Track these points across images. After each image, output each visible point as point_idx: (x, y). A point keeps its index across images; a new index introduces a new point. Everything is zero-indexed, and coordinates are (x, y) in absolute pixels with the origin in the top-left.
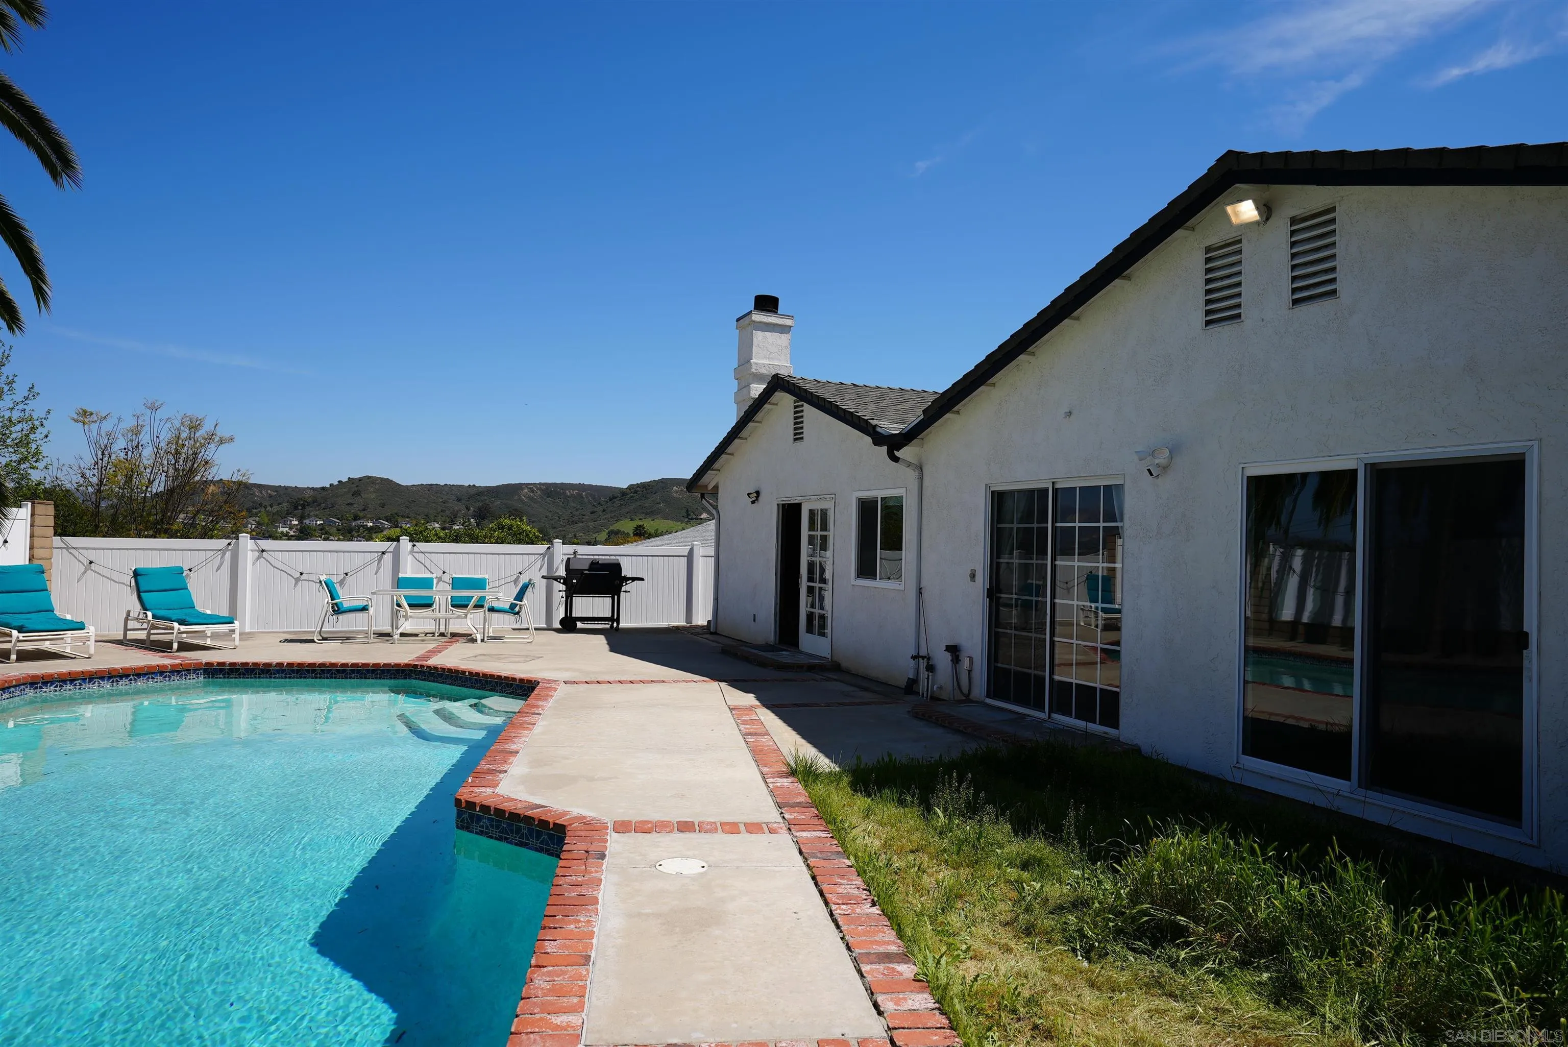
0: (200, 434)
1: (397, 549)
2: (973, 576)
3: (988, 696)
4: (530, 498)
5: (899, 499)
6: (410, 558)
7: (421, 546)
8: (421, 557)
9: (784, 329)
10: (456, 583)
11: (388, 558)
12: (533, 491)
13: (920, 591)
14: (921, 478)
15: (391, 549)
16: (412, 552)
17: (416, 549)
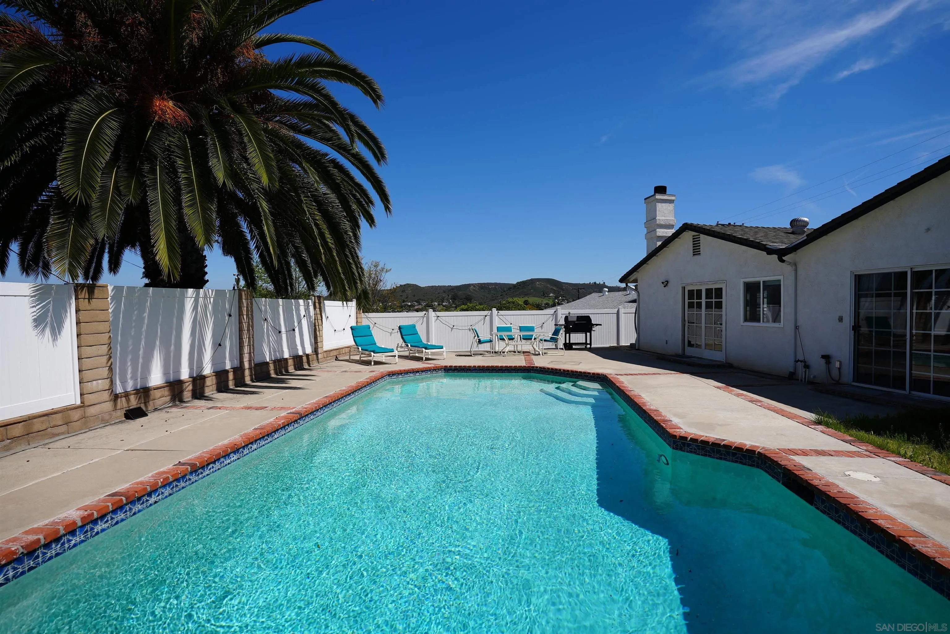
0: (379, 268)
1: (492, 314)
2: (841, 319)
3: (853, 381)
4: (474, 290)
5: (780, 281)
6: (497, 317)
7: (501, 312)
8: (501, 317)
9: (671, 202)
10: (521, 329)
11: (488, 318)
12: (475, 287)
13: (797, 328)
14: (796, 270)
15: (489, 314)
16: (497, 315)
17: (499, 314)
